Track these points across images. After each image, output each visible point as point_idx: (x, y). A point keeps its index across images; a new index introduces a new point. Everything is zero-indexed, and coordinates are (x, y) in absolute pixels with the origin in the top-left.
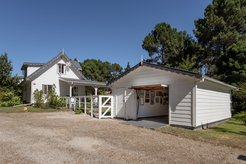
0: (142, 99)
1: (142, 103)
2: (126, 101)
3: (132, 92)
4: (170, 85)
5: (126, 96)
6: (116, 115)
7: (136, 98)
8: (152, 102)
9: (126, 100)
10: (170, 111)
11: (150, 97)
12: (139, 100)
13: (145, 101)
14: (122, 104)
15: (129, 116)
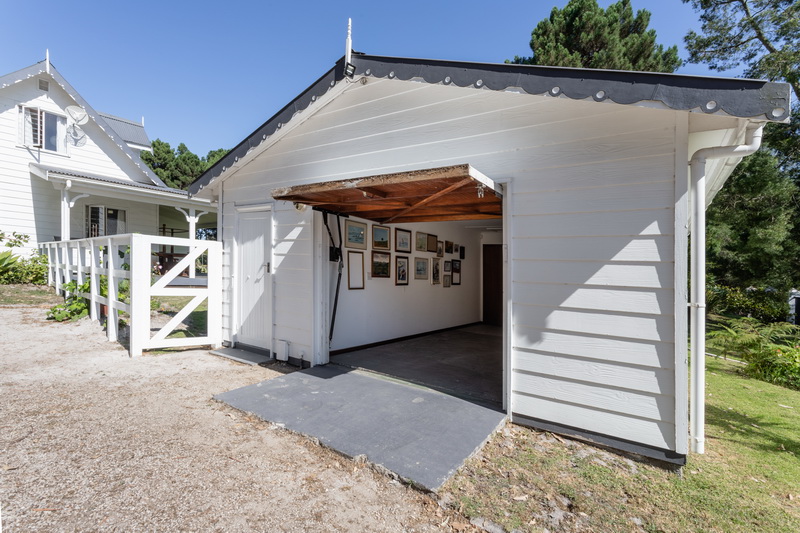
0: (355, 259)
1: (356, 282)
2: (277, 269)
3: (303, 223)
4: (512, 179)
5: (279, 241)
6: (235, 332)
7: (323, 253)
8: (402, 277)
9: (275, 262)
10: (513, 338)
11: (394, 254)
12: (341, 266)
13: (368, 269)
14: (258, 281)
15: (289, 344)
